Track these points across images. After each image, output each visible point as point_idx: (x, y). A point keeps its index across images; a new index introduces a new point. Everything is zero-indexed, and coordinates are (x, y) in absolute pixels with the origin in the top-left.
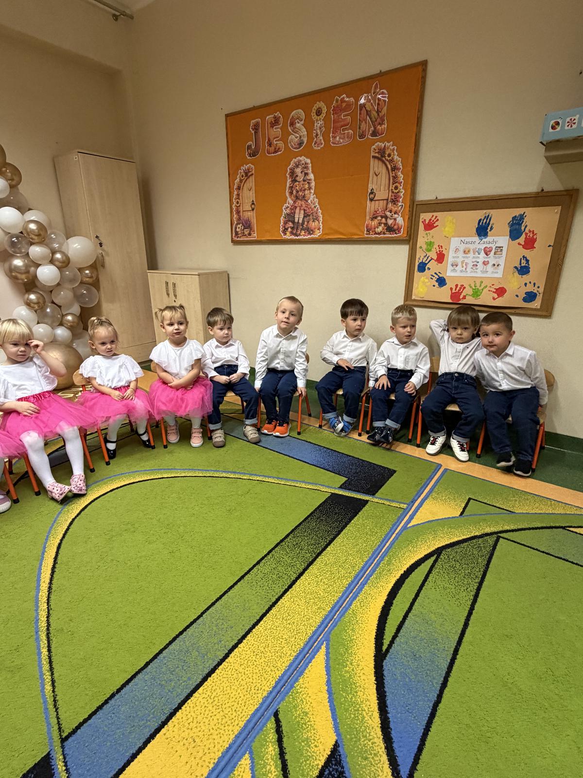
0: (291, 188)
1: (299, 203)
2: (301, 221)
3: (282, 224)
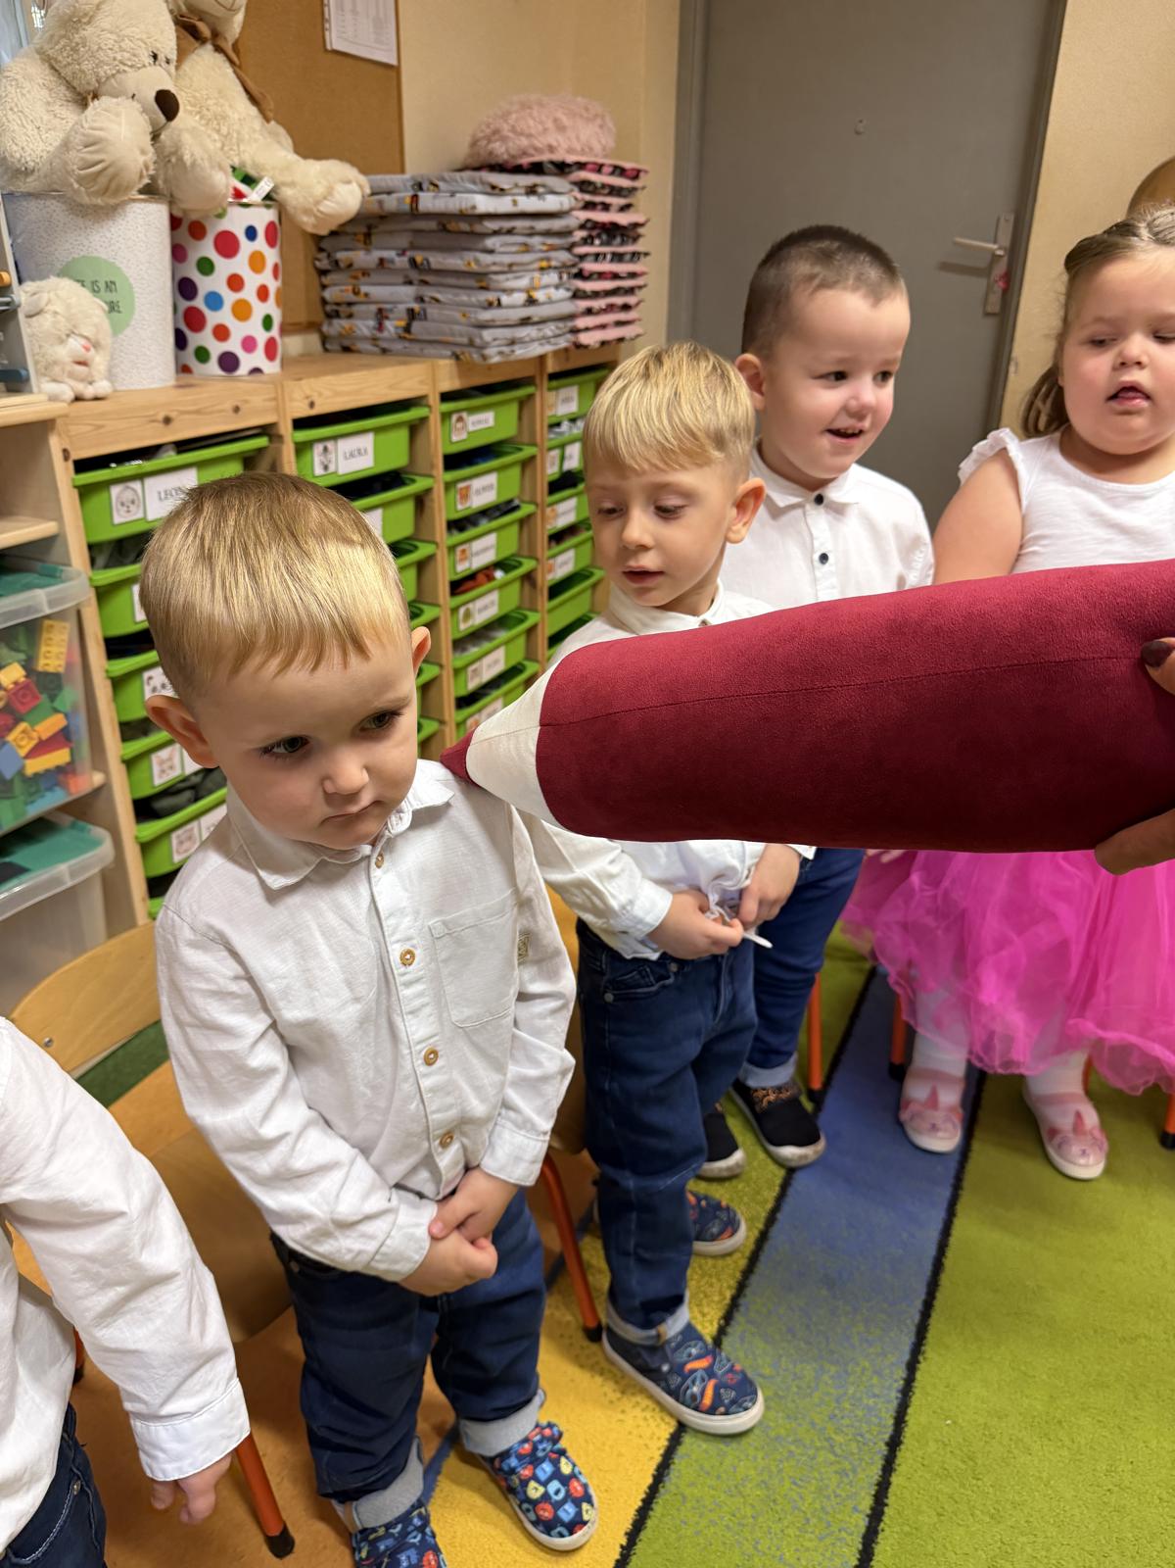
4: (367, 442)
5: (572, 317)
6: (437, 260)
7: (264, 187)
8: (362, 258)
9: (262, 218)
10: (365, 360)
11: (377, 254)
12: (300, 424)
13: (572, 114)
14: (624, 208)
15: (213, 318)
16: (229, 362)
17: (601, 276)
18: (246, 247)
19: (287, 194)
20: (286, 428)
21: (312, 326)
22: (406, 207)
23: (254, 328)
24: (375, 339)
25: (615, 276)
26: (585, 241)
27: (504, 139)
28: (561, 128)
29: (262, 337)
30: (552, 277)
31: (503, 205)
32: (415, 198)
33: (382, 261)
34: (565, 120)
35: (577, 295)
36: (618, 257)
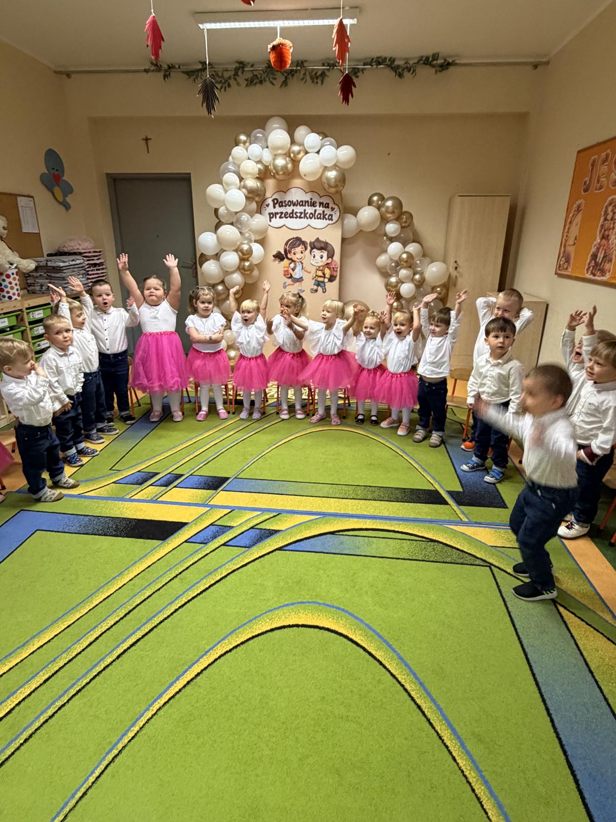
0: (602, 226)
1: (604, 242)
2: (600, 261)
3: (588, 262)
4: (41, 312)
5: (88, 283)
6: (53, 275)
7: (15, 265)
8: (35, 274)
9: (15, 271)
10: (39, 295)
11: (39, 274)
12: (27, 309)
13: (82, 241)
14: (98, 259)
15: (6, 290)
16: (10, 298)
17: (94, 274)
18: (12, 276)
19: (20, 266)
20: (24, 310)
21: (25, 288)
22: (45, 265)
23: (15, 291)
24: (40, 291)
25: (98, 274)
26: (88, 268)
27: (66, 247)
28: (80, 245)
29: (17, 293)
30: (81, 276)
31: (67, 264)
32: (47, 264)
33: (40, 275)
34: (80, 243)
35: (88, 279)
36: (97, 270)
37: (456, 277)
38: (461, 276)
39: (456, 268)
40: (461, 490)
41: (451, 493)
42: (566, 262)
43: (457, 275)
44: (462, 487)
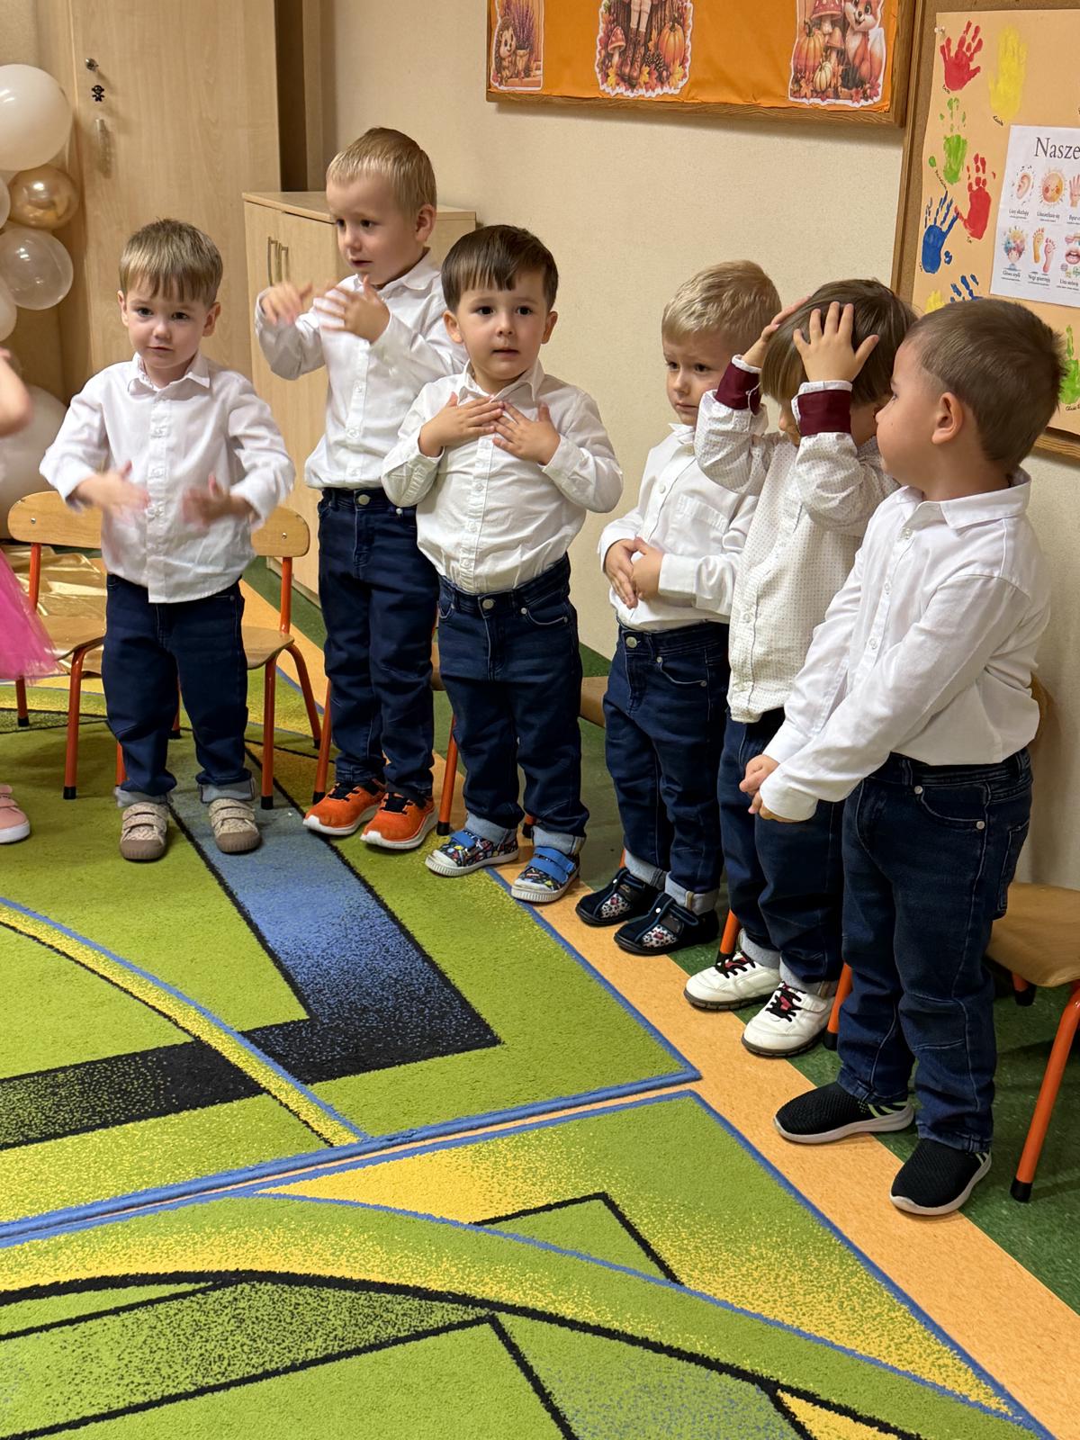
2: (643, 29)
3: (601, 34)
37: (104, 130)
38: (125, 126)
39: (98, 93)
40: (301, 1014)
41: (260, 1039)
42: (519, 47)
43: (109, 122)
44: (303, 1001)
